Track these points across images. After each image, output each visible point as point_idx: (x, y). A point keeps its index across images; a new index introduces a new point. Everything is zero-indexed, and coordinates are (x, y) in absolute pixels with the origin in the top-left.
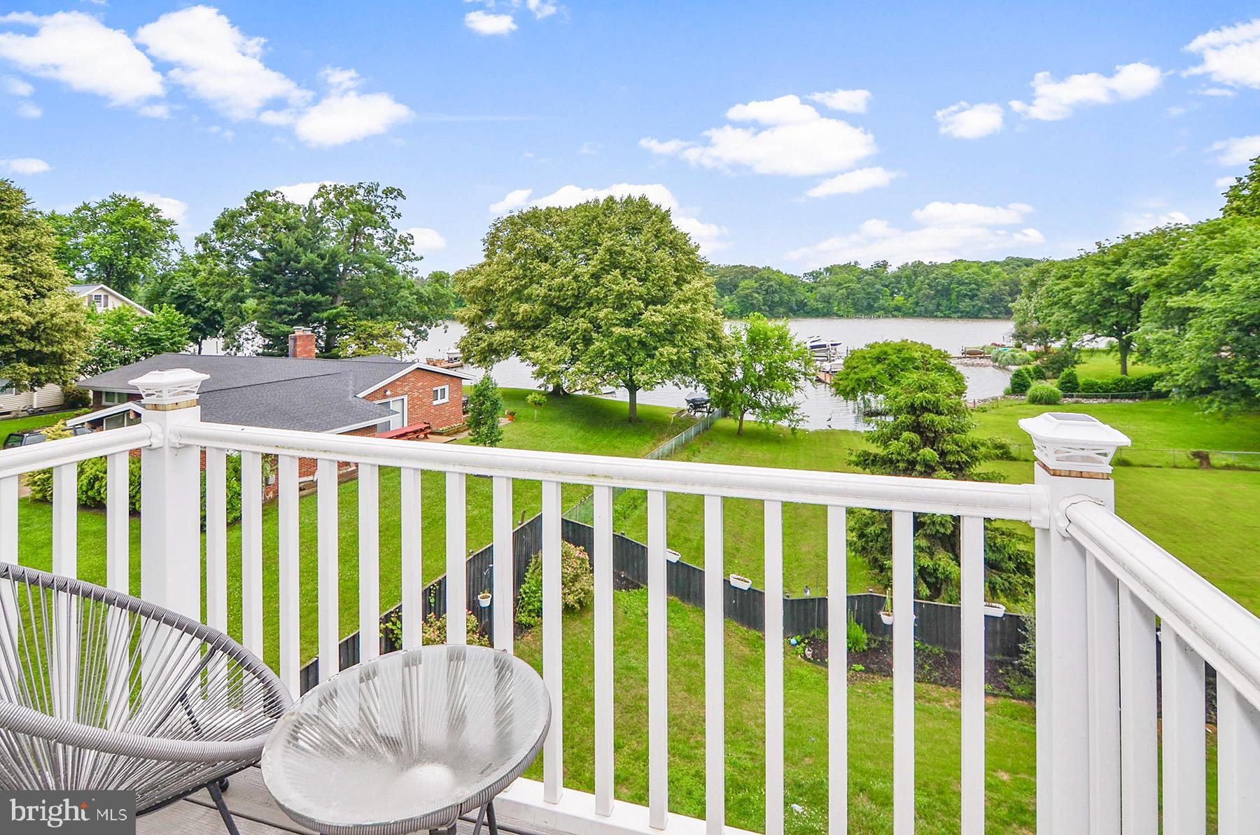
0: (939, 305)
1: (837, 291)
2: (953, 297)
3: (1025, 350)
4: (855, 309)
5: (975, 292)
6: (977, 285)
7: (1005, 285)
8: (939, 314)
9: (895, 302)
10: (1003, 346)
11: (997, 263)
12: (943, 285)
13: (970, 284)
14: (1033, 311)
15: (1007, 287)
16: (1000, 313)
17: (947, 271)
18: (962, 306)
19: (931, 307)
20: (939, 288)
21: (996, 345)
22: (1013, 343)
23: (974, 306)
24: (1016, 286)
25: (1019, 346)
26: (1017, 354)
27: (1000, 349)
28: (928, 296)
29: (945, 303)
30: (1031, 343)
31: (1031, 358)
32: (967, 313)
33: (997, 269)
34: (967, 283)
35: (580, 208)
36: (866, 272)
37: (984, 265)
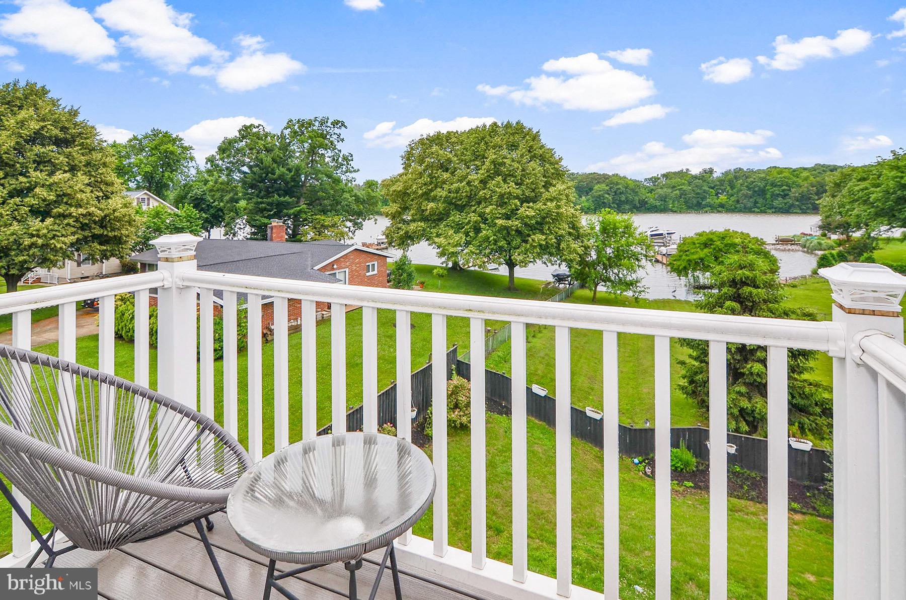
0: (756, 202)
1: (672, 192)
2: (768, 196)
3: (830, 238)
4: (687, 206)
5: (787, 192)
6: (789, 186)
7: (813, 187)
8: (756, 210)
9: (719, 200)
10: (810, 235)
11: (805, 169)
12: (759, 186)
13: (783, 186)
14: (837, 208)
15: (815, 188)
16: (808, 208)
17: (763, 175)
18: (776, 203)
19: (749, 205)
20: (756, 189)
21: (805, 234)
22: (819, 233)
23: (786, 204)
24: (822, 187)
25: (824, 235)
26: (823, 242)
27: (808, 237)
28: (746, 196)
29: (761, 201)
30: (835, 233)
31: (834, 245)
32: (780, 208)
33: (805, 174)
34: (779, 185)
35: (471, 132)
36: (695, 177)
37: (794, 171)
